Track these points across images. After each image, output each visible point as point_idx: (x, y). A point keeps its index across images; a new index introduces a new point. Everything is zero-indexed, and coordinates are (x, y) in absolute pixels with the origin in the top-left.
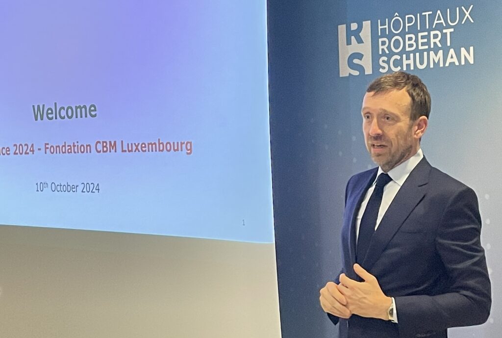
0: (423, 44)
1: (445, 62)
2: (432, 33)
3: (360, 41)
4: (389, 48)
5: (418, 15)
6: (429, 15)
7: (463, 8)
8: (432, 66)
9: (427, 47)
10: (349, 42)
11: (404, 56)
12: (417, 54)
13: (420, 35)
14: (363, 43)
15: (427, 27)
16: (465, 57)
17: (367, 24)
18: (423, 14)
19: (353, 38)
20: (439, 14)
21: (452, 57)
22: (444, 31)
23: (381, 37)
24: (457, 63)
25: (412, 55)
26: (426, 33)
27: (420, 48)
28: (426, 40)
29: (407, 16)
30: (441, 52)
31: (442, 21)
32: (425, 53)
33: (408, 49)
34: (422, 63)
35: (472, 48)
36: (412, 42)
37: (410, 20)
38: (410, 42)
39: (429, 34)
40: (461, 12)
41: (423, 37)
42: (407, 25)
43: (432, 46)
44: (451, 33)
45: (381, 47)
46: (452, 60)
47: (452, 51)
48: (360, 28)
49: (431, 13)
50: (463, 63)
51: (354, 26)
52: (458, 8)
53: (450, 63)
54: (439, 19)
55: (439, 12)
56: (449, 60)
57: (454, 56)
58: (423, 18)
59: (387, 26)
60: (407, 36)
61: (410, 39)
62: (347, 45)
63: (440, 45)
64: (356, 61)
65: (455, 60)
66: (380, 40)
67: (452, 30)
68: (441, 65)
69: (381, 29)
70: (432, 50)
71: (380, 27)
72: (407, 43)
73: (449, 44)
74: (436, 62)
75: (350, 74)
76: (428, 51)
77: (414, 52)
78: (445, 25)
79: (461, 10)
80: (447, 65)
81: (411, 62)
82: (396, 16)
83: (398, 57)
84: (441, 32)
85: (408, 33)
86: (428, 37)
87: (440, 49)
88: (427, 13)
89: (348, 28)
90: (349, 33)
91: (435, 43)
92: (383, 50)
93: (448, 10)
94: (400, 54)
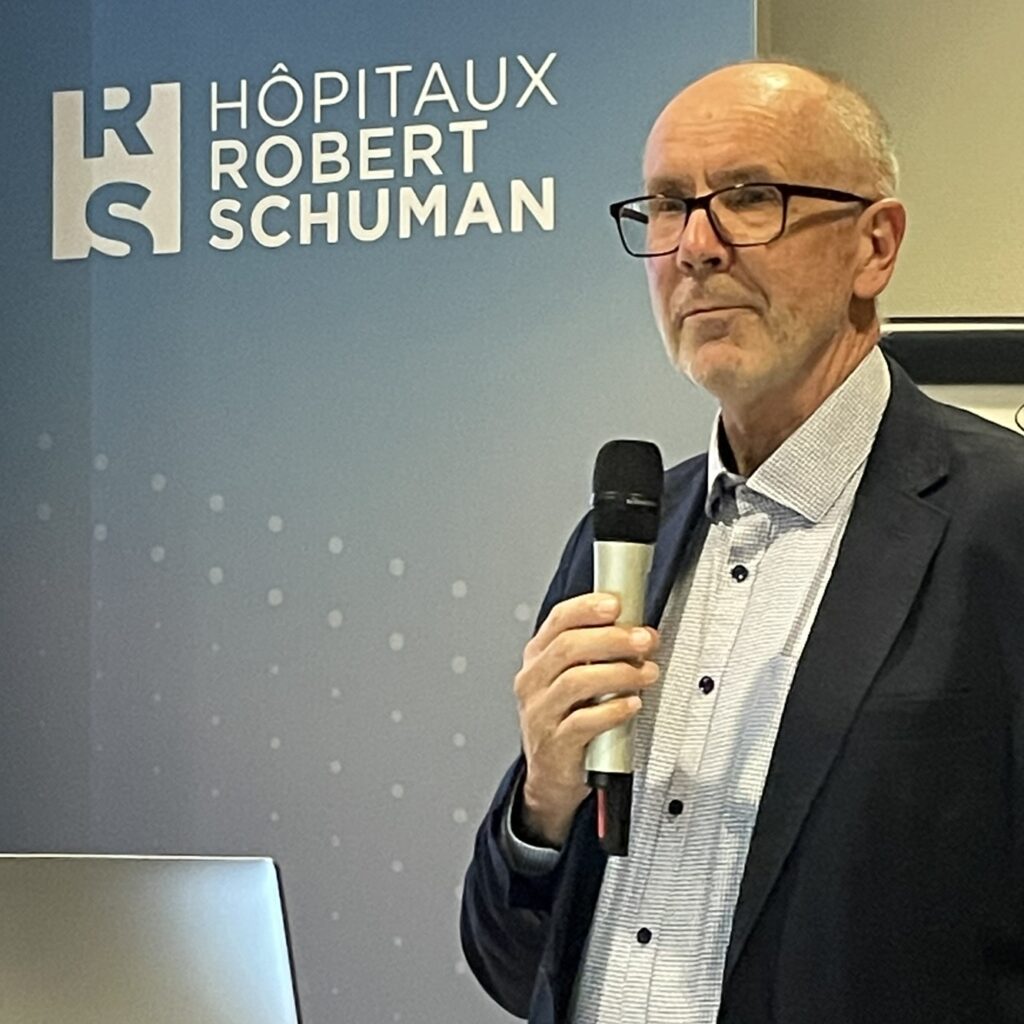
0: (374, 164)
1: (452, 218)
2: (410, 131)
4: (248, 171)
5: (362, 73)
6: (399, 74)
7: (522, 59)
8: (405, 232)
9: (389, 174)
10: (93, 148)
11: (305, 200)
12: (354, 197)
13: (365, 135)
14: (149, 151)
15: (394, 113)
16: (540, 201)
17: (166, 97)
18: (379, 71)
19: (110, 136)
20: (436, 75)
21: (478, 207)
22: (454, 127)
23: (219, 136)
24: (496, 228)
25: (333, 198)
26: (388, 132)
27: (365, 174)
28: (385, 153)
29: (318, 77)
30: (438, 193)
31: (448, 96)
32: (383, 195)
33: (318, 178)
34: (368, 222)
35: (548, 184)
36: (337, 156)
37: (331, 89)
38: (329, 157)
39: (399, 135)
40: (515, 69)
41: (374, 143)
42: (319, 102)
43: (409, 172)
44: (475, 133)
45: (217, 168)
46: (478, 218)
47: (478, 190)
49: (408, 68)
50: (517, 226)
51: (116, 98)
52: (503, 61)
53: (471, 226)
54: (436, 88)
55: (436, 67)
56: (468, 217)
57: (486, 203)
58: (378, 85)
59: (242, 104)
60: (318, 139)
61: (329, 147)
62: (87, 156)
63: (436, 170)
64: (118, 210)
65: (489, 216)
66: (217, 146)
67: (482, 125)
68: (440, 230)
69: (219, 111)
70: (408, 182)
71: (215, 106)
72: (318, 158)
73: (468, 167)
74: (422, 221)
75: (92, 250)
76: (394, 185)
77: (342, 188)
78: (455, 108)
79: (513, 66)
80: (461, 230)
81: (330, 218)
82: (281, 72)
83: (283, 203)
84: (444, 131)
85: (321, 129)
86: (396, 143)
87: (438, 180)
88: (393, 71)
91: (419, 164)
92: (224, 177)
93: (470, 64)
94: (290, 192)
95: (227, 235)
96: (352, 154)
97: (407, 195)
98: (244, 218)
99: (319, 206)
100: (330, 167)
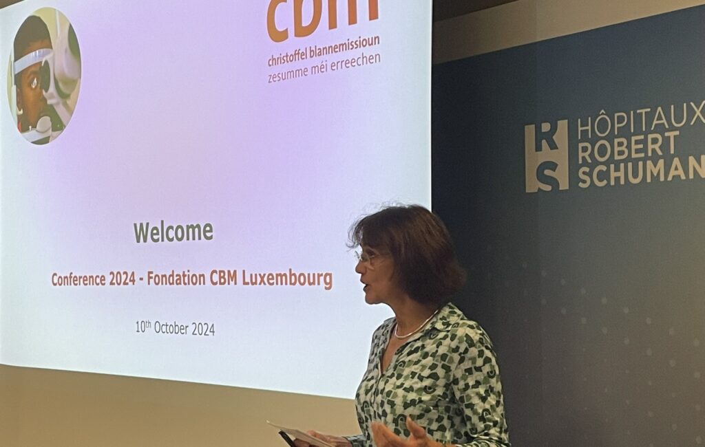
0: (637, 151)
1: (666, 174)
2: (650, 137)
4: (591, 156)
5: (632, 113)
6: (646, 112)
7: (692, 104)
8: (649, 180)
9: (642, 155)
10: (538, 148)
11: (612, 166)
12: (630, 165)
13: (634, 139)
14: (557, 148)
15: (644, 129)
17: (563, 125)
18: (638, 111)
19: (544, 142)
20: (660, 113)
21: (676, 169)
22: (667, 134)
23: (582, 141)
24: (683, 177)
25: (622, 165)
26: (642, 137)
27: (634, 156)
28: (641, 146)
29: (616, 115)
30: (661, 162)
32: (641, 164)
33: (617, 157)
34: (635, 175)
35: (703, 157)
36: (623, 148)
37: (621, 119)
38: (620, 149)
39: (646, 138)
41: (637, 142)
42: (616, 126)
43: (650, 154)
44: (675, 136)
45: (581, 155)
46: (676, 173)
47: (676, 161)
48: (554, 129)
49: (649, 110)
50: (691, 176)
51: (546, 127)
52: (685, 104)
53: (674, 177)
54: (660, 118)
55: (660, 109)
56: (672, 173)
57: (680, 166)
58: (638, 117)
59: (589, 128)
60: (616, 141)
62: (536, 151)
63: (660, 153)
64: (547, 172)
66: (581, 145)
68: (662, 179)
70: (650, 158)
71: (580, 129)
73: (672, 152)
74: (655, 175)
75: (539, 189)
76: (644, 160)
77: (625, 161)
78: (667, 127)
80: (670, 178)
81: (621, 174)
82: (603, 114)
84: (663, 135)
85: (617, 137)
86: (644, 142)
87: (661, 157)
88: (643, 111)
89: (538, 129)
90: (539, 135)
91: (654, 151)
92: (584, 158)
93: (672, 106)
95: (584, 182)
96: (629, 147)
97: (649, 163)
98: (590, 174)
99: (617, 169)
100: (621, 153)
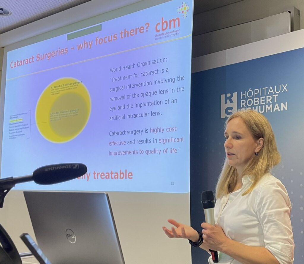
0: (262, 102)
1: (273, 110)
2: (267, 97)
3: (231, 101)
4: (246, 104)
5: (261, 89)
6: (266, 89)
7: (283, 85)
8: (267, 112)
9: (264, 103)
10: (226, 102)
11: (253, 108)
12: (260, 107)
13: (261, 98)
15: (265, 94)
16: (285, 106)
17: (235, 94)
18: (263, 88)
19: (228, 100)
20: (271, 89)
21: (277, 107)
22: (273, 96)
23: (242, 99)
24: (279, 110)
26: (264, 97)
27: (261, 103)
28: (264, 100)
29: (255, 90)
30: (271, 106)
31: (273, 91)
32: (264, 106)
33: (255, 104)
34: (262, 110)
35: (286, 103)
36: (257, 101)
37: (257, 91)
38: (256, 101)
39: (266, 97)
40: (282, 87)
41: (262, 99)
42: (255, 94)
43: (267, 103)
44: (276, 96)
46: (277, 109)
47: (277, 105)
48: (232, 96)
49: (267, 88)
50: (282, 110)
51: (229, 95)
52: (280, 85)
53: (276, 110)
54: (271, 90)
55: (271, 87)
56: (275, 109)
57: (278, 107)
58: (263, 90)
59: (245, 95)
60: (255, 99)
61: (256, 100)
62: (225, 103)
63: (271, 102)
64: (229, 111)
65: (278, 109)
66: (242, 101)
67: (277, 95)
68: (271, 111)
69: (242, 96)
70: (267, 104)
71: (242, 95)
72: (255, 102)
73: (275, 102)
74: (269, 110)
75: (226, 117)
76: (265, 105)
77: (258, 106)
78: (273, 93)
79: (282, 86)
80: (274, 111)
82: (250, 90)
83: (250, 108)
84: (272, 97)
85: (255, 97)
86: (265, 99)
87: (271, 104)
88: (265, 88)
90: (226, 98)
91: (268, 101)
92: (243, 105)
93: (276, 86)
94: (251, 107)
97: (267, 106)
99: (255, 109)
100: (257, 103)
